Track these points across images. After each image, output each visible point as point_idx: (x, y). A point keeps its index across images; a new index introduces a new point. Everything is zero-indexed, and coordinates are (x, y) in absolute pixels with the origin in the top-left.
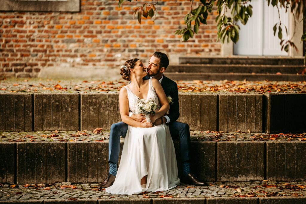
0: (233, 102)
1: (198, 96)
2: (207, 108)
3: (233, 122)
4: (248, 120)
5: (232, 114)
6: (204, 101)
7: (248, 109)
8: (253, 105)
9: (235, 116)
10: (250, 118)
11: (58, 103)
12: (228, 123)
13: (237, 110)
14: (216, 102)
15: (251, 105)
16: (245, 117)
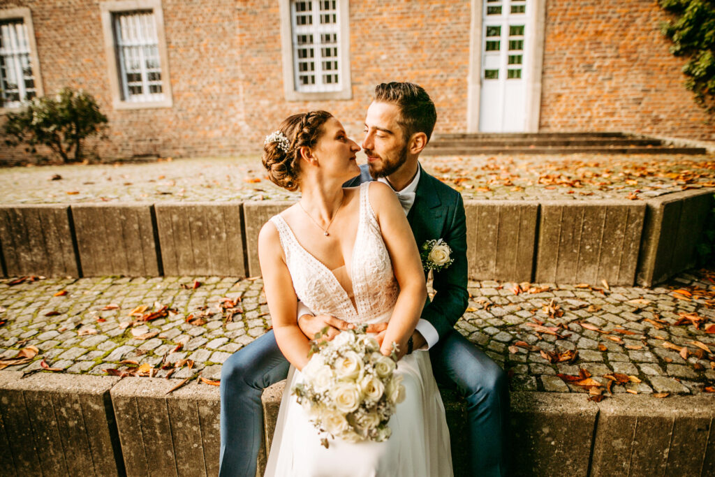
0: (575, 221)
1: (494, 207)
2: (513, 233)
3: (570, 263)
4: (605, 259)
5: (568, 247)
6: (507, 219)
7: (609, 235)
8: (619, 226)
9: (575, 251)
10: (610, 255)
11: (200, 224)
12: (558, 265)
13: (582, 238)
14: (534, 220)
15: (616, 226)
16: (597, 253)
